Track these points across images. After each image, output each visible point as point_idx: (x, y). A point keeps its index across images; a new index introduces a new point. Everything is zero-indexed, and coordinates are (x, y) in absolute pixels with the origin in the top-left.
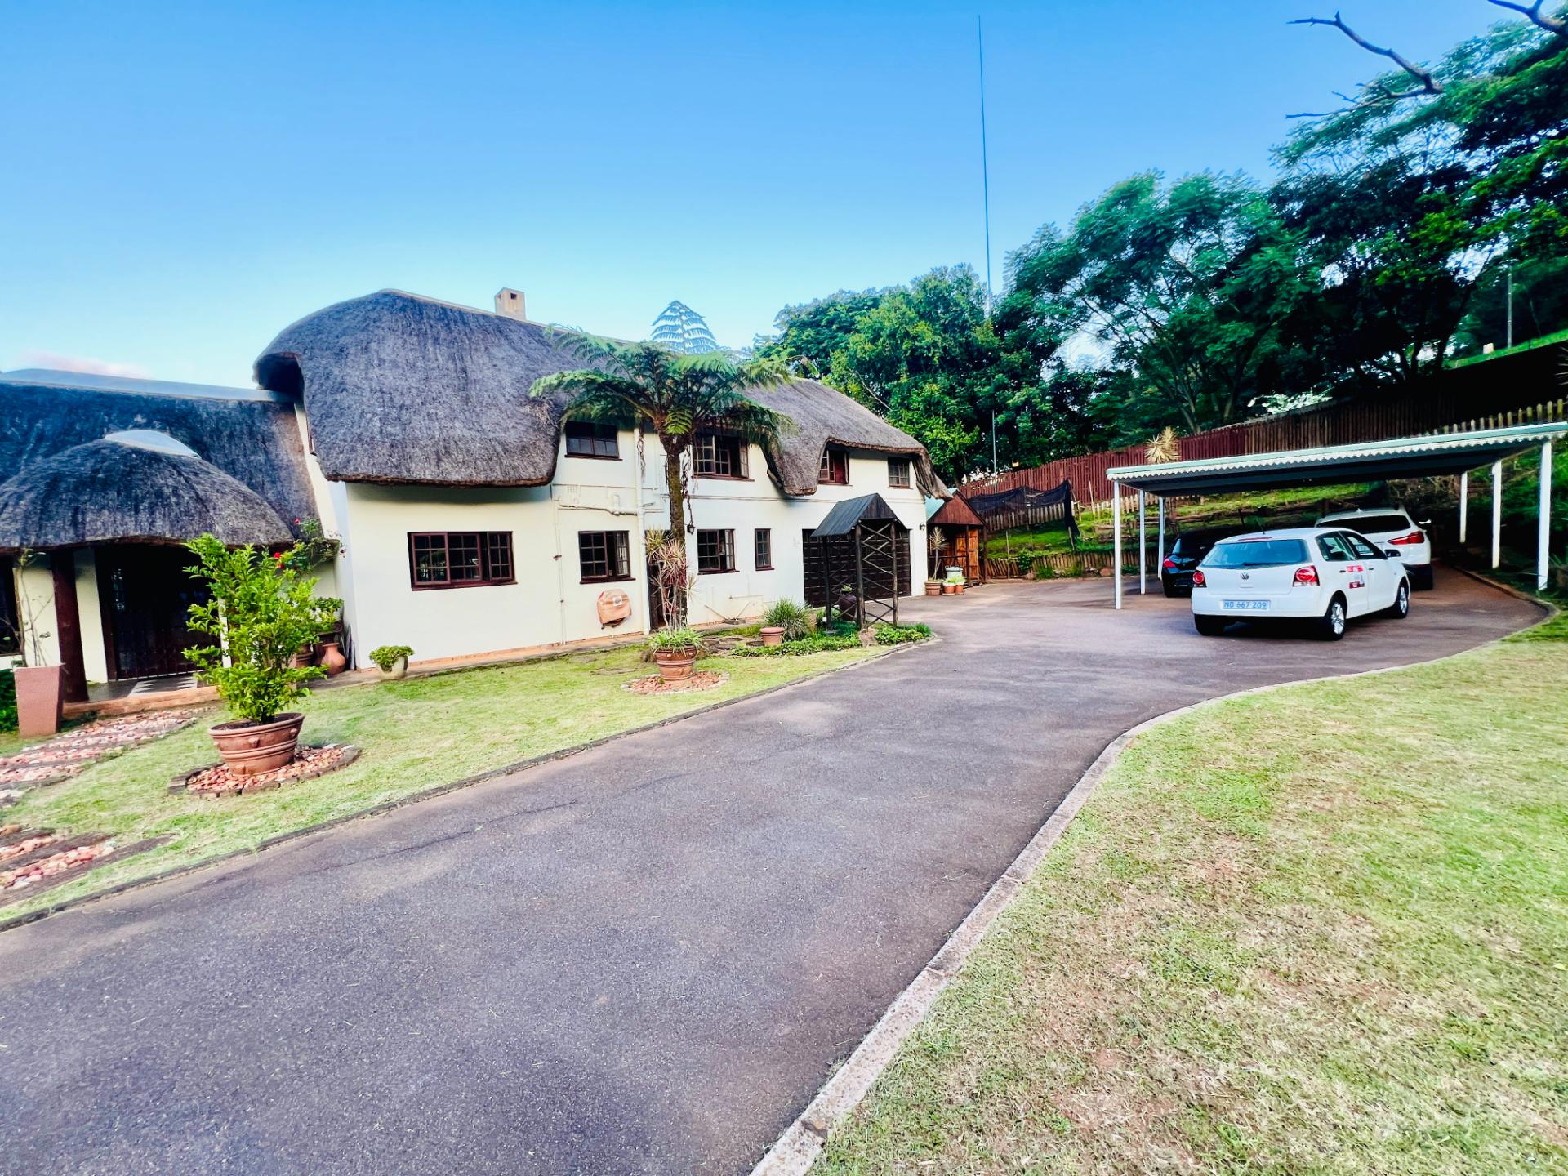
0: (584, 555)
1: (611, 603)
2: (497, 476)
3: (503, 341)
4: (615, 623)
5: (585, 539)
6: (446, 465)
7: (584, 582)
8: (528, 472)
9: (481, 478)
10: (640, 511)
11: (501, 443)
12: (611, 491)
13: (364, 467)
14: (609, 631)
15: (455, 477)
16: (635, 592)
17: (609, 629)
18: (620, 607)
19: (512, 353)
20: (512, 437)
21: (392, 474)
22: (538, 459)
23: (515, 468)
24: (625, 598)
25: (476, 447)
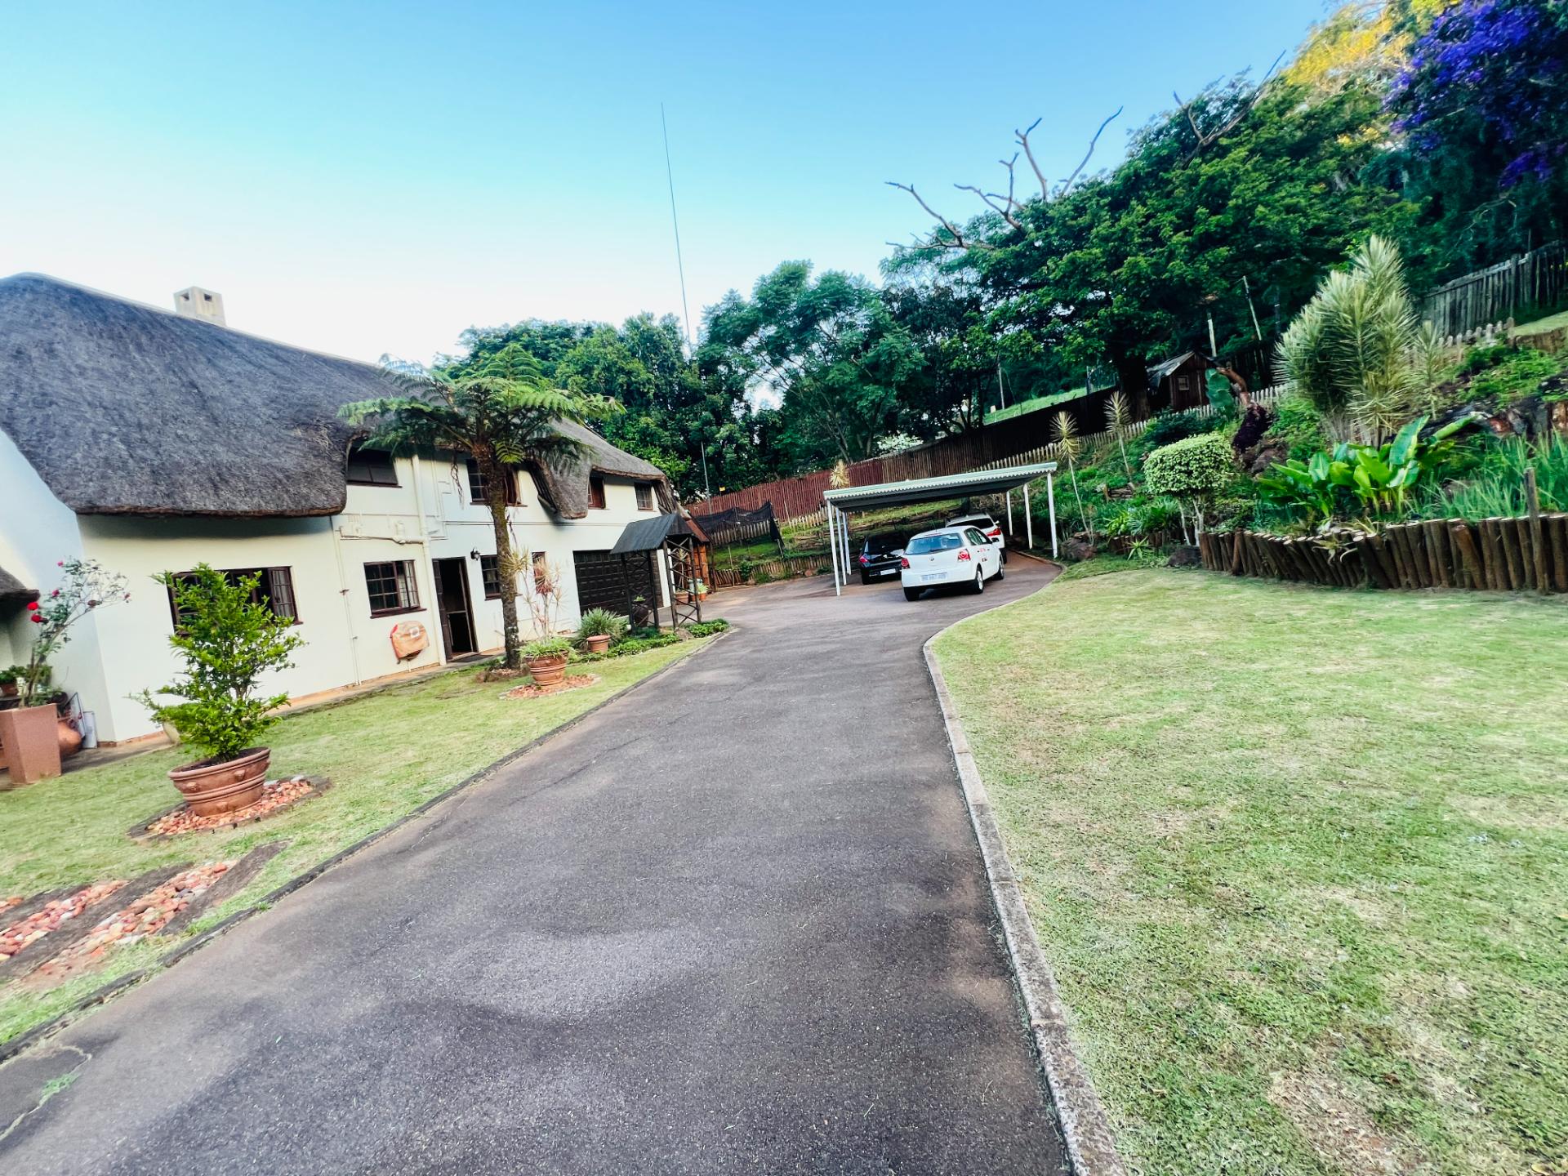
0: (371, 588)
1: (409, 635)
2: (287, 504)
4: (411, 657)
5: (371, 570)
6: (225, 493)
7: (375, 615)
8: (321, 501)
9: (271, 508)
10: (425, 538)
11: (281, 470)
12: (394, 520)
13: (125, 495)
14: (406, 666)
15: (242, 507)
16: (429, 621)
17: (404, 662)
18: (418, 639)
20: (289, 462)
21: (167, 505)
22: (330, 487)
23: (306, 497)
24: (422, 629)
25: (253, 473)
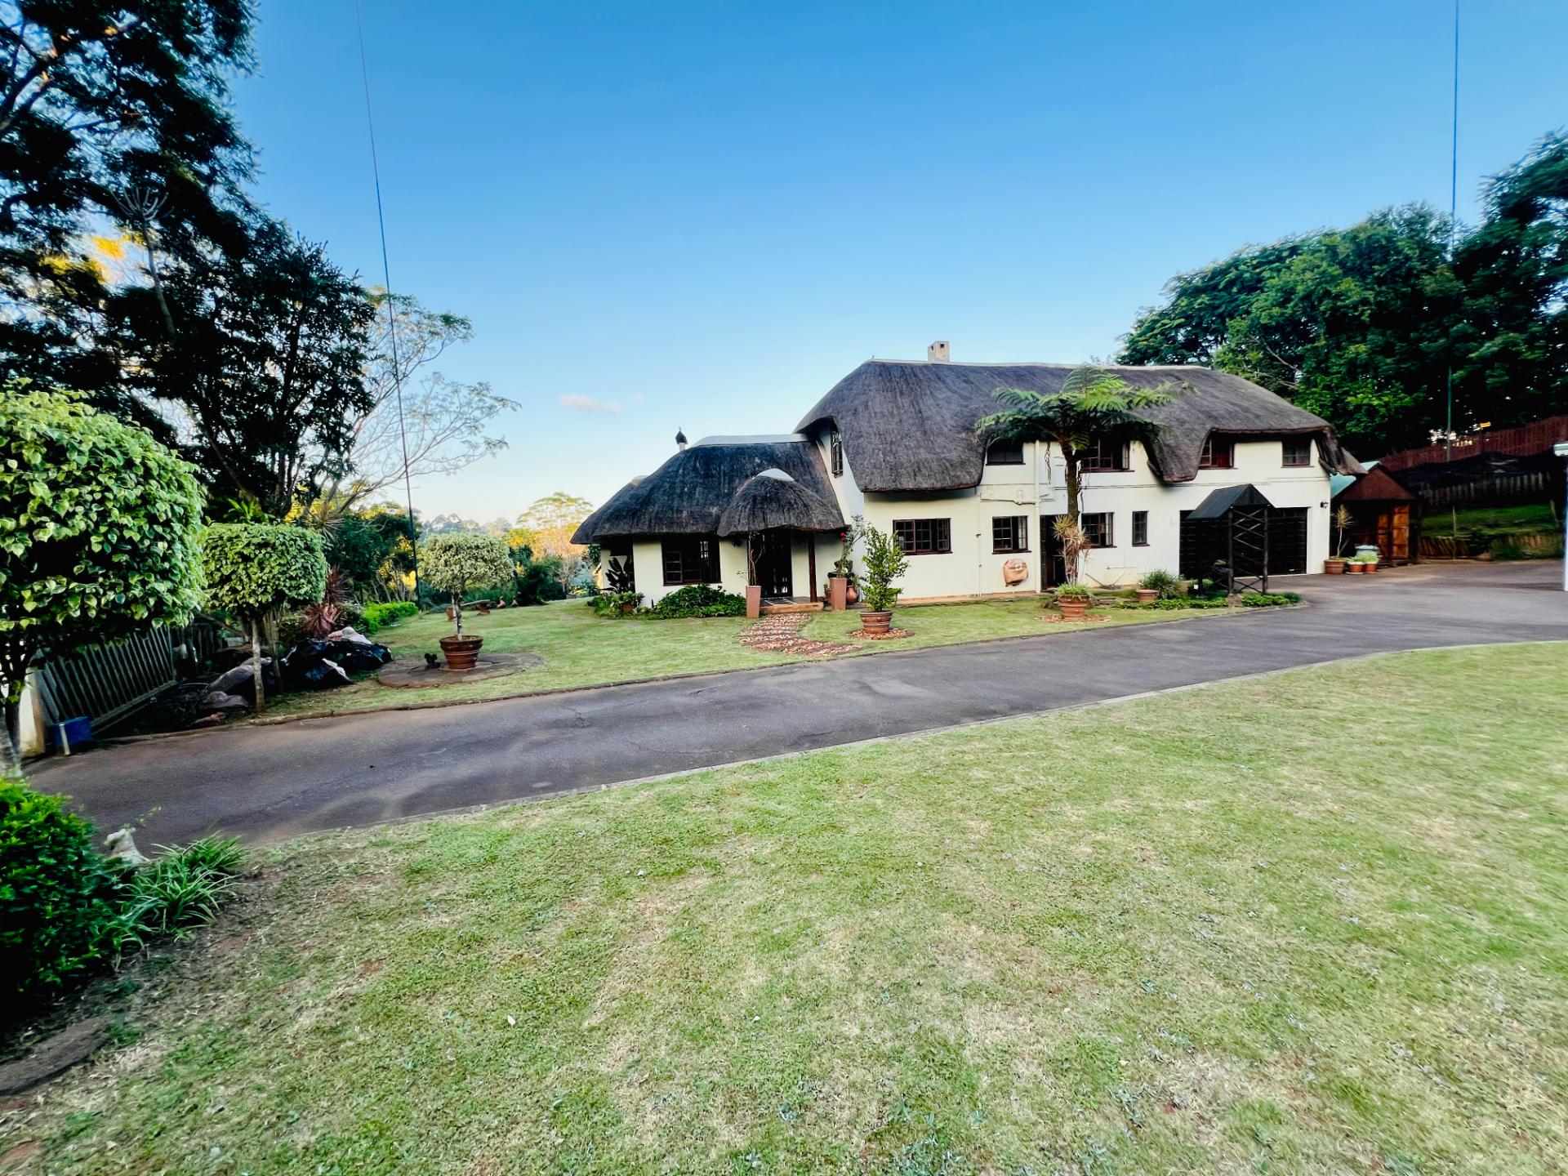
0: (996, 534)
1: (1014, 568)
2: (948, 483)
3: (942, 386)
4: (1016, 583)
5: (997, 522)
7: (995, 552)
9: (938, 485)
10: (1037, 500)
12: (1016, 489)
14: (1011, 589)
15: (925, 486)
16: (1032, 560)
17: (1010, 586)
18: (1020, 572)
19: (949, 394)
20: (954, 456)
21: (892, 486)
22: (973, 470)
23: (958, 477)
24: (1024, 565)
